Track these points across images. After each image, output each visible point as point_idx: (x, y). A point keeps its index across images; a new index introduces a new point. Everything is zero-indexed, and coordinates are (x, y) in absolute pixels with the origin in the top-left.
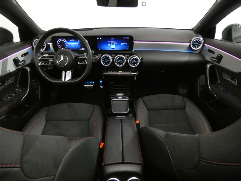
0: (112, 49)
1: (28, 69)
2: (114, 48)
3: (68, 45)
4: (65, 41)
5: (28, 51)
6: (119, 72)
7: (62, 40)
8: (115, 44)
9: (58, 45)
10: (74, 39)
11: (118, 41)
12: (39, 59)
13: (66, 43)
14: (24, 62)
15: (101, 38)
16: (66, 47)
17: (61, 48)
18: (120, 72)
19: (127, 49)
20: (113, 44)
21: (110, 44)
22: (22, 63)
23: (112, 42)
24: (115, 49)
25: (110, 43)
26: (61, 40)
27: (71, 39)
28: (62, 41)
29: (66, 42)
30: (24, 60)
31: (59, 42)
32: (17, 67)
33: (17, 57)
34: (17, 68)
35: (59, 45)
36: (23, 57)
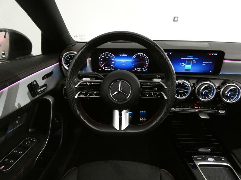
0: (186, 70)
1: (51, 99)
2: (189, 70)
3: (115, 62)
4: (111, 55)
5: (53, 69)
6: (195, 107)
7: (107, 54)
8: (193, 63)
9: (100, 62)
10: (126, 54)
11: (198, 59)
12: (76, 86)
13: (113, 60)
14: (45, 87)
15: (171, 54)
16: (112, 66)
17: (104, 66)
18: (197, 107)
19: (211, 71)
20: (188, 64)
21: (183, 64)
22: (42, 89)
23: (188, 60)
24: (190, 72)
25: (184, 61)
26: (105, 55)
27: (123, 54)
28: (107, 56)
29: (113, 58)
30: (45, 85)
31: (103, 57)
32: (33, 96)
33: (35, 81)
34: (33, 99)
35: (102, 62)
36: (45, 80)
